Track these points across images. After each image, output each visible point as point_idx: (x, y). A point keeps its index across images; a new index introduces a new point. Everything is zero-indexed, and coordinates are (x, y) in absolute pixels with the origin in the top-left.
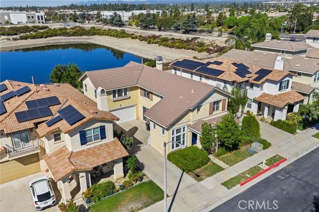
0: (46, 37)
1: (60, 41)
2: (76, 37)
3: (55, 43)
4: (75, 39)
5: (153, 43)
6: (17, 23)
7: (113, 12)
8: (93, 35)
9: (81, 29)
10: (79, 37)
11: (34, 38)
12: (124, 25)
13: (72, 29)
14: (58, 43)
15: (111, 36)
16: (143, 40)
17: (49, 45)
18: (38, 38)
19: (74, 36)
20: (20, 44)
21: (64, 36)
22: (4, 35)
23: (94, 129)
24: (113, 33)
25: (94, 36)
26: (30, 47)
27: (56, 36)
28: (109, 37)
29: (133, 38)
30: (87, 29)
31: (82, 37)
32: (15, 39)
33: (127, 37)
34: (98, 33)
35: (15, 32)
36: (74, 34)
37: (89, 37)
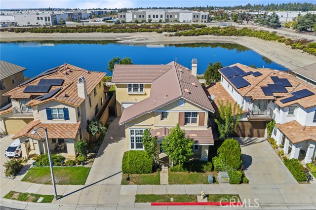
0: (197, 35)
1: (209, 39)
2: (225, 37)
3: (204, 41)
4: (223, 38)
5: (298, 48)
6: (182, 22)
7: (272, 12)
8: (243, 35)
9: (232, 29)
10: (228, 37)
11: (187, 35)
12: (280, 26)
13: (224, 28)
14: (207, 41)
15: (259, 37)
16: (289, 44)
17: (198, 42)
18: (190, 35)
19: (224, 35)
20: (173, 40)
21: (214, 35)
22: (166, 31)
23: (58, 109)
24: (263, 35)
25: (243, 37)
26: (182, 43)
27: (207, 34)
28: (257, 38)
29: (280, 41)
30: (238, 29)
31: (231, 37)
32: (171, 36)
33: (275, 40)
34: (248, 34)
35: (175, 29)
36: (224, 34)
37: (237, 37)
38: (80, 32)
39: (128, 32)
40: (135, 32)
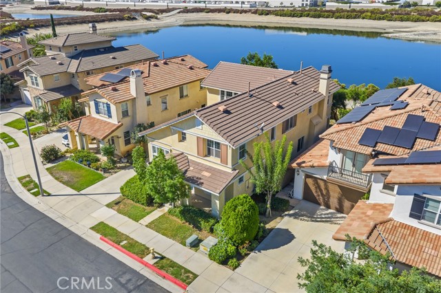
23: (103, 103)
38: (337, 18)
39: (412, 21)
40: (423, 21)
